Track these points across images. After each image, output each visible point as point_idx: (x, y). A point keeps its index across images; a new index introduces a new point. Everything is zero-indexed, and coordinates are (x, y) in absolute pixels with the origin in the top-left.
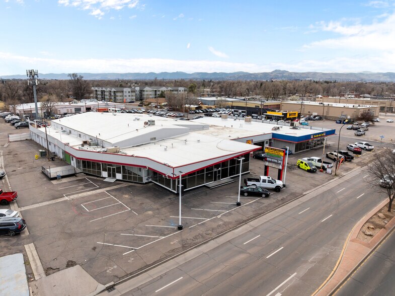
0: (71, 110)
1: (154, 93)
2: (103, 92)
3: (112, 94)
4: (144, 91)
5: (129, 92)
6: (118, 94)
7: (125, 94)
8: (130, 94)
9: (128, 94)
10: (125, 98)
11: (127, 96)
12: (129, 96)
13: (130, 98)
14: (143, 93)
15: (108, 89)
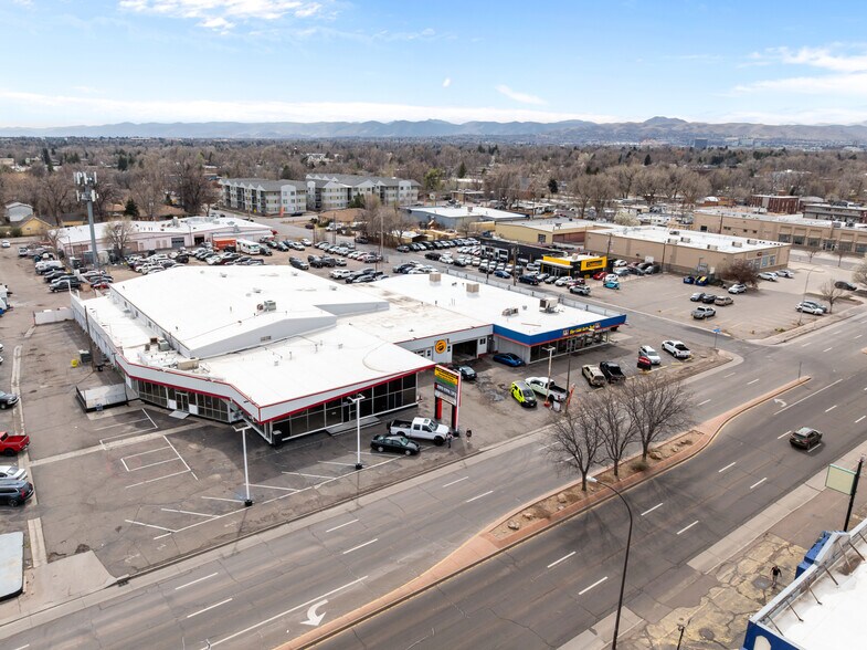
0: (165, 242)
1: (345, 194)
2: (240, 191)
3: (259, 197)
4: (324, 190)
5: (293, 193)
6: (269, 198)
7: (283, 198)
8: (294, 197)
9: (290, 198)
10: (284, 206)
11: (289, 201)
12: (293, 201)
13: (295, 205)
14: (323, 194)
15: (251, 187)
